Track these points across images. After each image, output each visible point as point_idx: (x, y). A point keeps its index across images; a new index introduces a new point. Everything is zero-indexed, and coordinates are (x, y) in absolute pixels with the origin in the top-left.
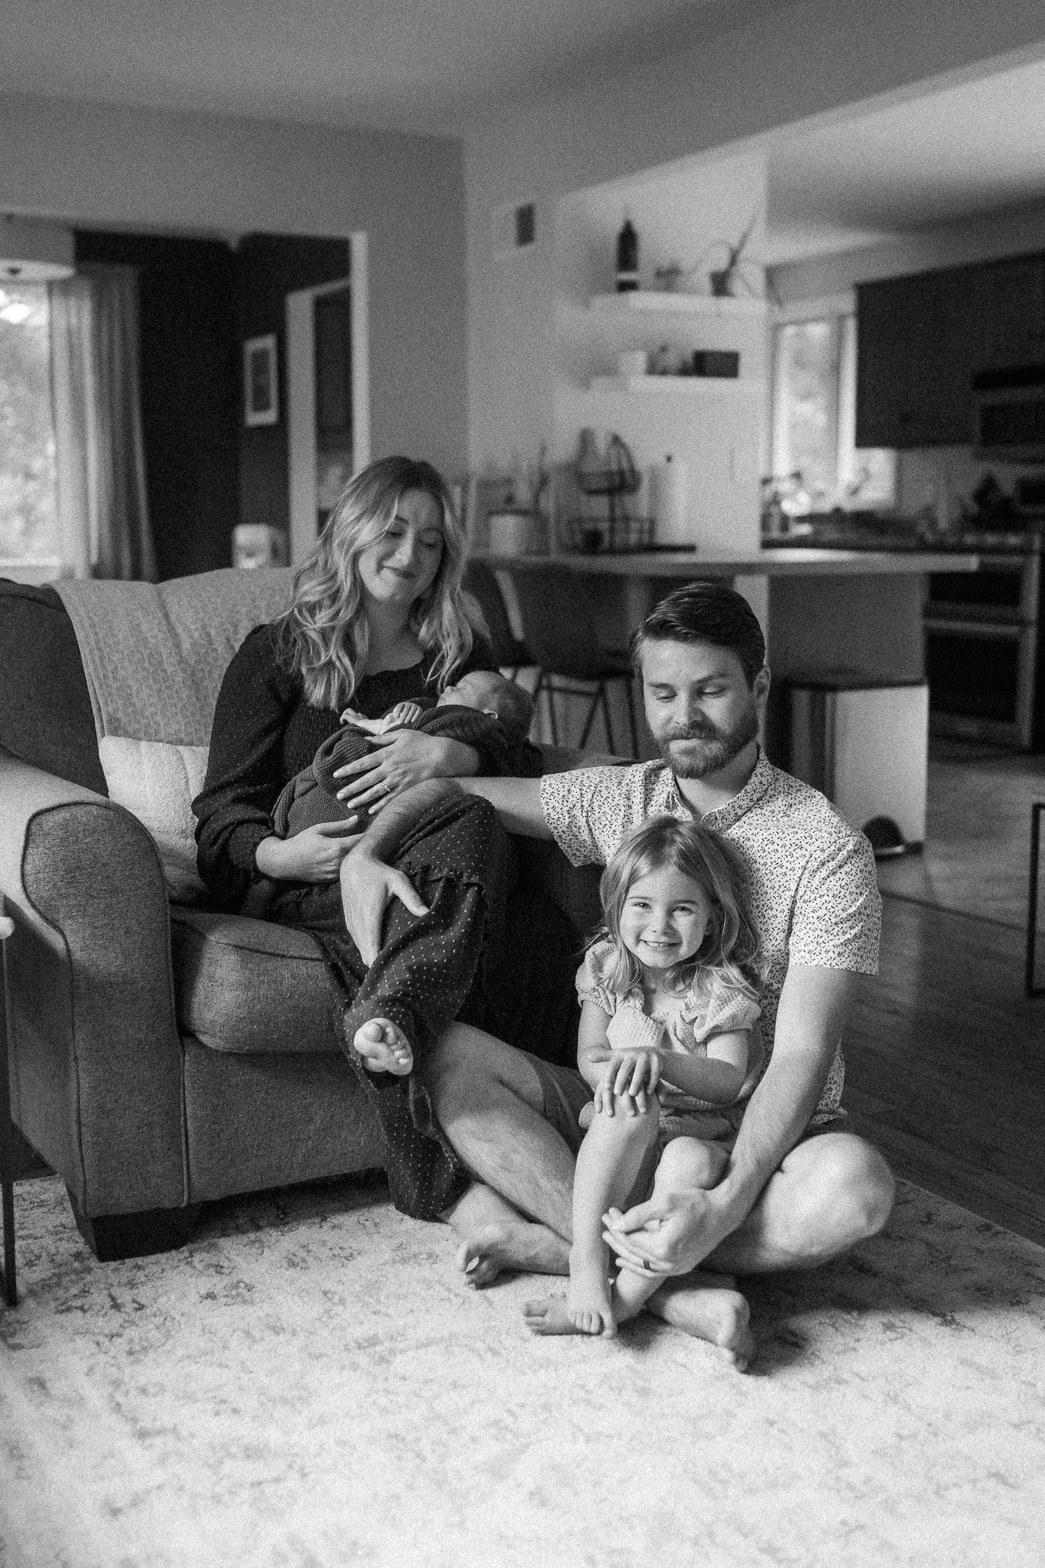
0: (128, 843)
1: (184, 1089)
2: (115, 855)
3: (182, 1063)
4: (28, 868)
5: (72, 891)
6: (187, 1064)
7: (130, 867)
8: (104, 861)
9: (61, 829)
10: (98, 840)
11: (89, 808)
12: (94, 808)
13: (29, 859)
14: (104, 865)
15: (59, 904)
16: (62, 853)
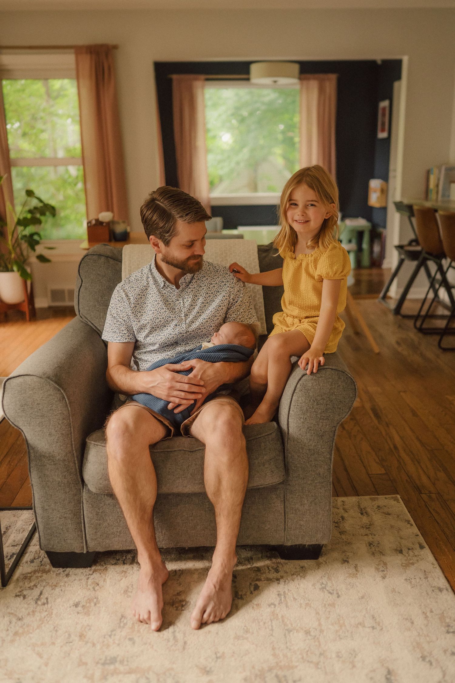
0: (51, 395)
1: (83, 504)
2: (43, 400)
3: (82, 492)
4: (5, 402)
5: (24, 414)
6: (84, 493)
7: (51, 406)
8: (38, 402)
9: (19, 387)
10: (36, 392)
11: (31, 377)
12: (35, 377)
13: (5, 398)
14: (38, 404)
15: (18, 419)
16: (18, 398)
